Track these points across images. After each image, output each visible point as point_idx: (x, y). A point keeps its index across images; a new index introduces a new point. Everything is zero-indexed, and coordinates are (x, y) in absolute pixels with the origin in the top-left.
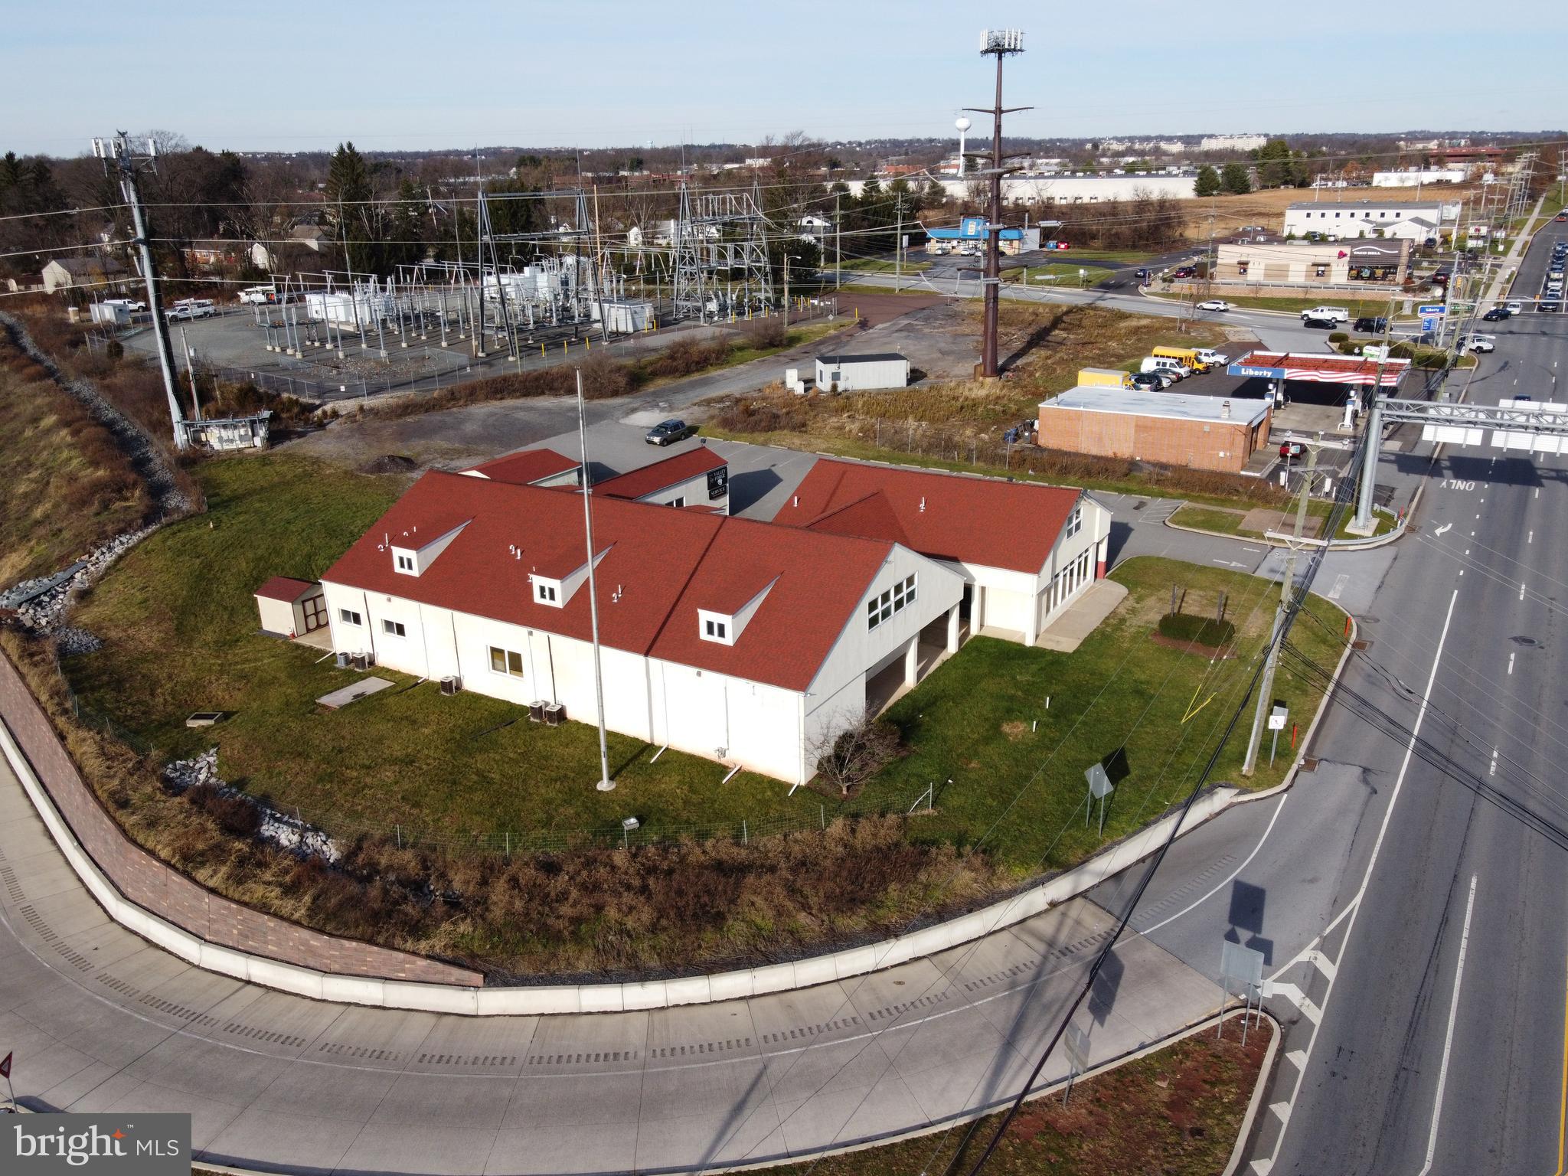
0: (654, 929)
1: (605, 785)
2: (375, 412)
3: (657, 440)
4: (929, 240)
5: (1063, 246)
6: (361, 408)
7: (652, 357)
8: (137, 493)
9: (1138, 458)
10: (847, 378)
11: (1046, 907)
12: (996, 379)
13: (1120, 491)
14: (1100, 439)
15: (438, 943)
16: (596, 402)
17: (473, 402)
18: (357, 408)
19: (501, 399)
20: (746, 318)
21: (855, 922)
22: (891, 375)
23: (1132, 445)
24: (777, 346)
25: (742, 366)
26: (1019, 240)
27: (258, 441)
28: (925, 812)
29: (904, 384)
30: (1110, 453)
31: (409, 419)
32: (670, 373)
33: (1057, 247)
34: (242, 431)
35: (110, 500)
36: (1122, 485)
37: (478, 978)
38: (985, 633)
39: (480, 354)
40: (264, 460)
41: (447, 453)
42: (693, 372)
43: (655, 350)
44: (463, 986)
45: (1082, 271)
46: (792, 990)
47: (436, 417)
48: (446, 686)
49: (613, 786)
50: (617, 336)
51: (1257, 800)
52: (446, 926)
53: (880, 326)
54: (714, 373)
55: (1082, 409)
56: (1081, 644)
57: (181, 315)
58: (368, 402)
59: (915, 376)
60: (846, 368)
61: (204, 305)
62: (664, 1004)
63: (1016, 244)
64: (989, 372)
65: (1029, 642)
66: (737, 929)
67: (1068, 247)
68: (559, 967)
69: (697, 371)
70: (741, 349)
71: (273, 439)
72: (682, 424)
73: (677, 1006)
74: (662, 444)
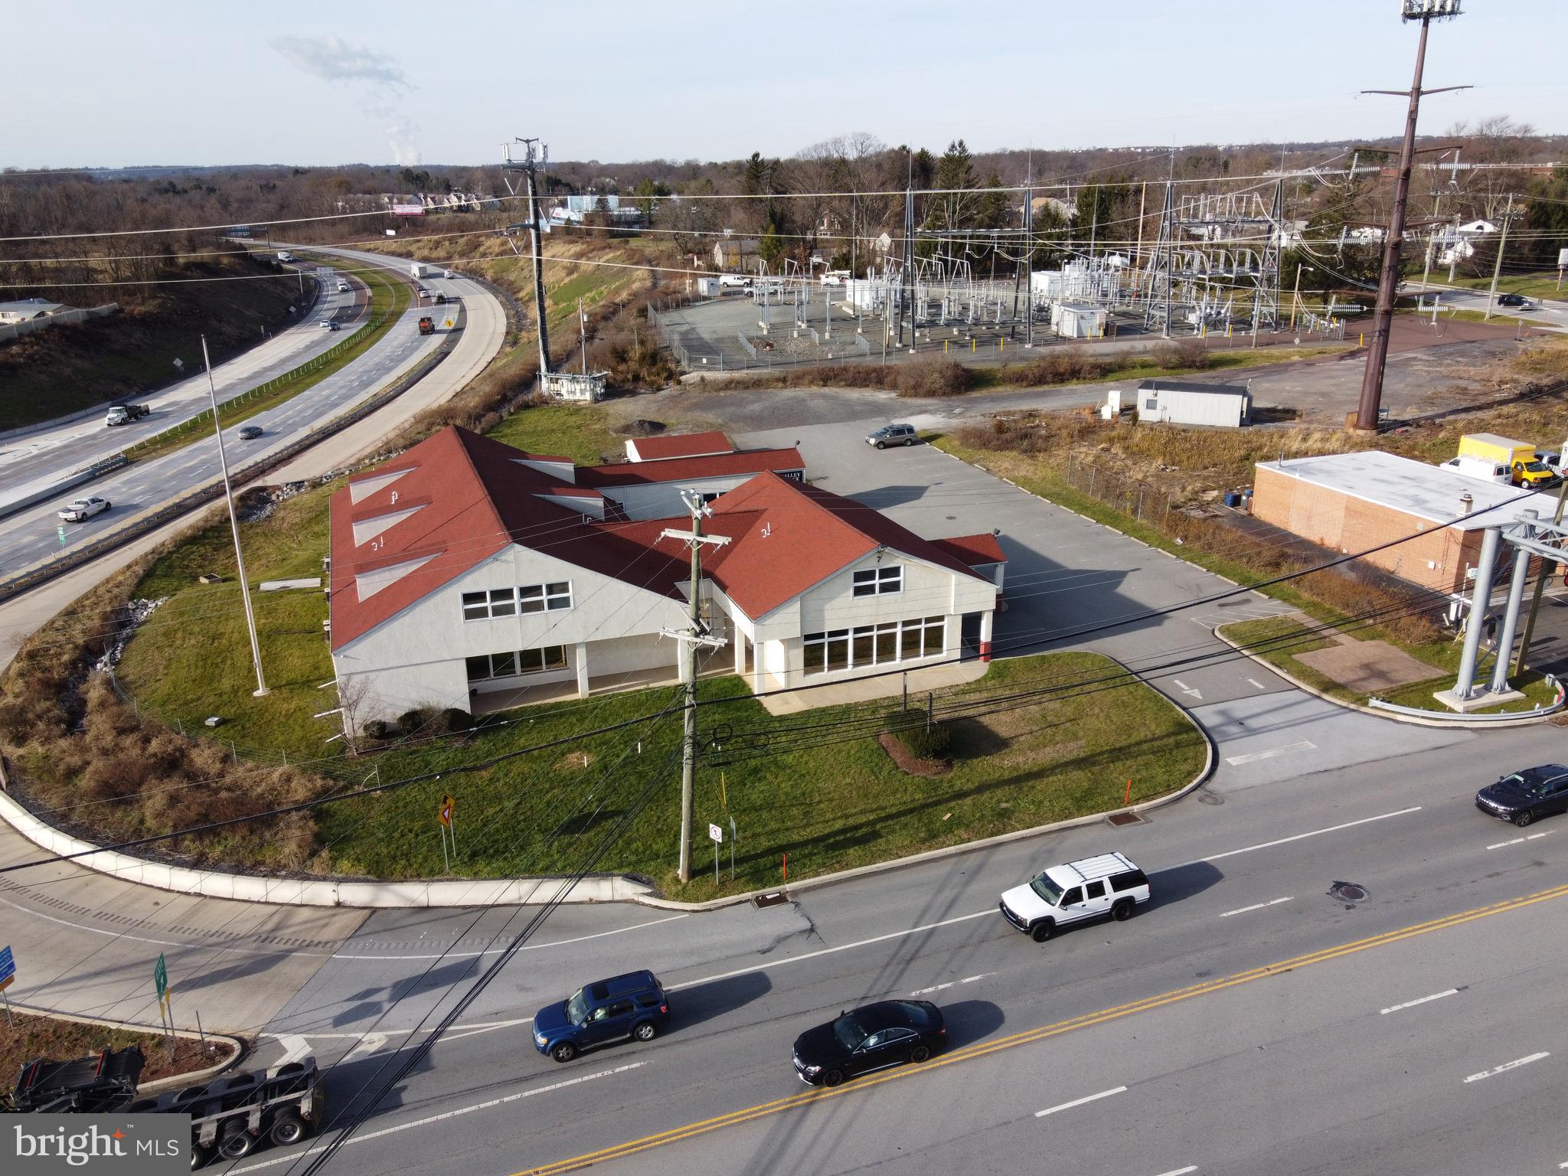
1: (259, 693)
2: (706, 384)
7: (1024, 364)
9: (1344, 551)
10: (1165, 408)
11: (332, 904)
14: (1309, 517)
15: (20, 752)
16: (905, 400)
17: (794, 386)
18: (699, 379)
19: (823, 386)
22: (1223, 412)
23: (1340, 532)
24: (1190, 367)
27: (588, 396)
29: (1237, 424)
30: (1317, 538)
36: (1259, 576)
37: (4, 783)
39: (898, 345)
43: (1026, 358)
47: (744, 394)
52: (35, 744)
55: (1297, 477)
56: (795, 713)
58: (713, 376)
60: (1165, 397)
72: (911, 430)
74: (877, 445)
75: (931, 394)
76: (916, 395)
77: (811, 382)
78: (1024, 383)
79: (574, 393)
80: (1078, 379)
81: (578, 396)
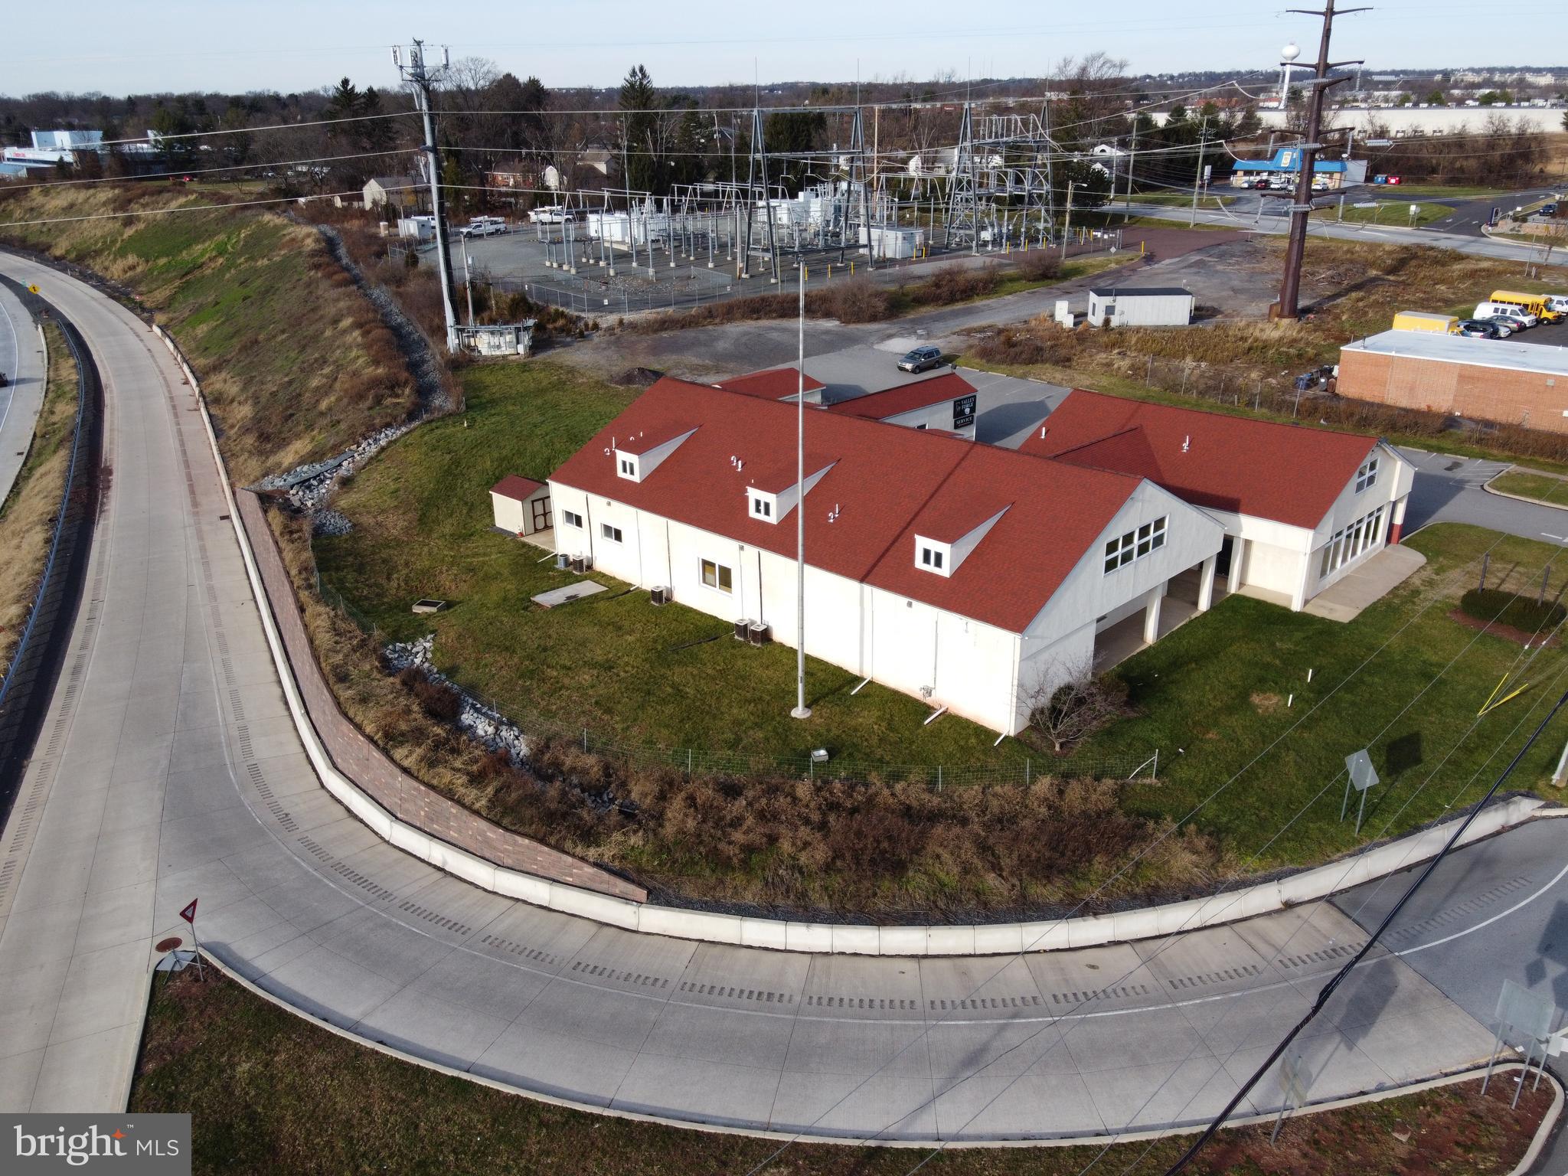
0: (828, 868)
1: (799, 712)
2: (633, 326)
3: (909, 366)
4: (1235, 173)
5: (1393, 181)
6: (621, 322)
7: (919, 283)
8: (407, 391)
9: (1458, 414)
10: (1122, 313)
11: (1279, 906)
12: (1294, 320)
13: (1430, 449)
14: (1412, 389)
15: (608, 851)
16: (852, 326)
17: (730, 320)
18: (617, 321)
19: (757, 319)
20: (1021, 249)
21: (1050, 893)
22: (1175, 311)
23: (1451, 397)
24: (1051, 278)
25: (1009, 297)
26: (1341, 173)
27: (521, 349)
28: (1147, 781)
29: (1186, 321)
30: (1423, 407)
31: (665, 335)
32: (932, 300)
33: (1387, 181)
34: (508, 338)
35: (382, 396)
36: (1434, 442)
37: (642, 894)
38: (1244, 592)
39: (744, 276)
40: (524, 367)
41: (696, 369)
42: (957, 301)
43: (920, 277)
44: (626, 899)
45: (1413, 208)
46: (970, 956)
47: (690, 334)
48: (657, 595)
49: (807, 714)
50: (883, 263)
52: (617, 836)
53: (1168, 261)
54: (979, 303)
55: (1393, 354)
56: (1360, 615)
57: (476, 232)
58: (628, 317)
59: (1199, 314)
60: (1122, 303)
61: (496, 223)
62: (828, 950)
63: (1337, 176)
64: (1286, 312)
65: (1296, 606)
66: (917, 882)
67: (1399, 182)
68: (726, 895)
69: (962, 300)
70: (1012, 279)
71: (535, 348)
72: (937, 352)
73: (843, 953)
74: (914, 371)
77: (743, 317)
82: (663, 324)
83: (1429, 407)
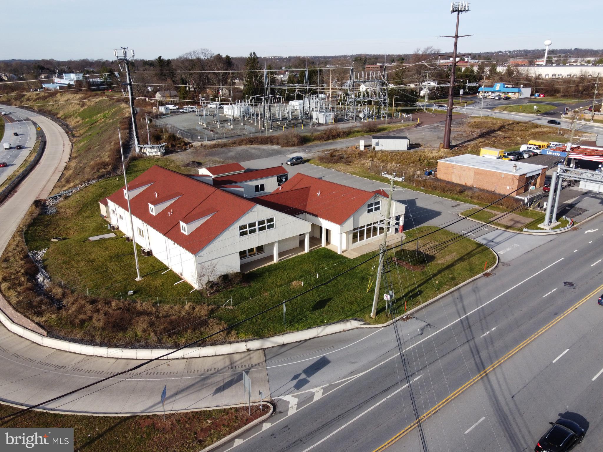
1: (138, 279)
2: (205, 147)
3: (289, 163)
4: (479, 92)
5: (542, 96)
6: (202, 145)
7: (319, 133)
8: (110, 167)
9: (475, 186)
10: (382, 145)
11: (245, 350)
12: (449, 150)
13: (453, 199)
14: (460, 177)
15: (42, 320)
16: (285, 148)
17: (240, 145)
19: (251, 145)
20: (374, 120)
21: (169, 341)
22: (401, 145)
23: (472, 180)
24: (373, 132)
25: (352, 138)
26: (519, 92)
27: (159, 154)
28: (229, 307)
29: (406, 149)
31: (214, 150)
32: (320, 139)
33: (539, 96)
34: (156, 150)
35: (100, 169)
36: (456, 196)
37: (45, 333)
38: (329, 247)
39: (262, 129)
40: (158, 160)
41: (215, 162)
42: (330, 139)
43: (321, 131)
45: (535, 107)
46: (135, 359)
47: (223, 149)
48: (128, 239)
49: (141, 279)
50: (318, 124)
51: (369, 328)
53: (425, 126)
54: (339, 140)
55: (454, 163)
56: (360, 256)
58: (205, 143)
59: (411, 146)
60: (381, 141)
61: (193, 108)
62: (92, 354)
63: (517, 94)
65: (339, 253)
67: (544, 96)
69: (333, 139)
70: (358, 132)
71: (164, 154)
72: (301, 158)
73: (97, 356)
74: (291, 165)
75: (293, 145)
76: (288, 146)
77: (246, 144)
78: (323, 140)
79: (152, 153)
80: (340, 137)
81: (154, 154)
82: (215, 146)
83: (465, 183)
